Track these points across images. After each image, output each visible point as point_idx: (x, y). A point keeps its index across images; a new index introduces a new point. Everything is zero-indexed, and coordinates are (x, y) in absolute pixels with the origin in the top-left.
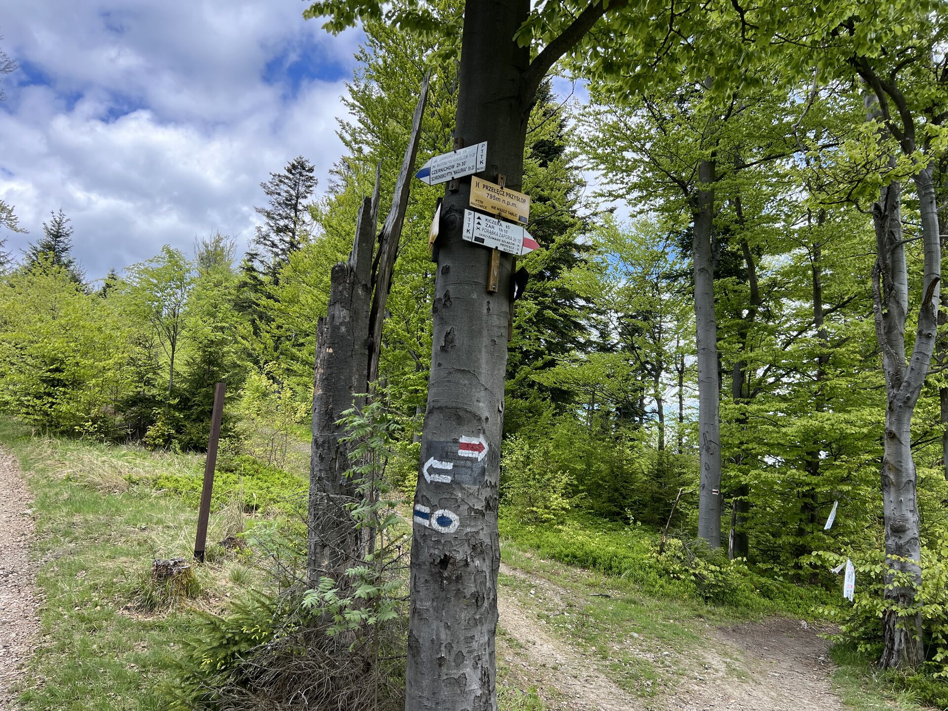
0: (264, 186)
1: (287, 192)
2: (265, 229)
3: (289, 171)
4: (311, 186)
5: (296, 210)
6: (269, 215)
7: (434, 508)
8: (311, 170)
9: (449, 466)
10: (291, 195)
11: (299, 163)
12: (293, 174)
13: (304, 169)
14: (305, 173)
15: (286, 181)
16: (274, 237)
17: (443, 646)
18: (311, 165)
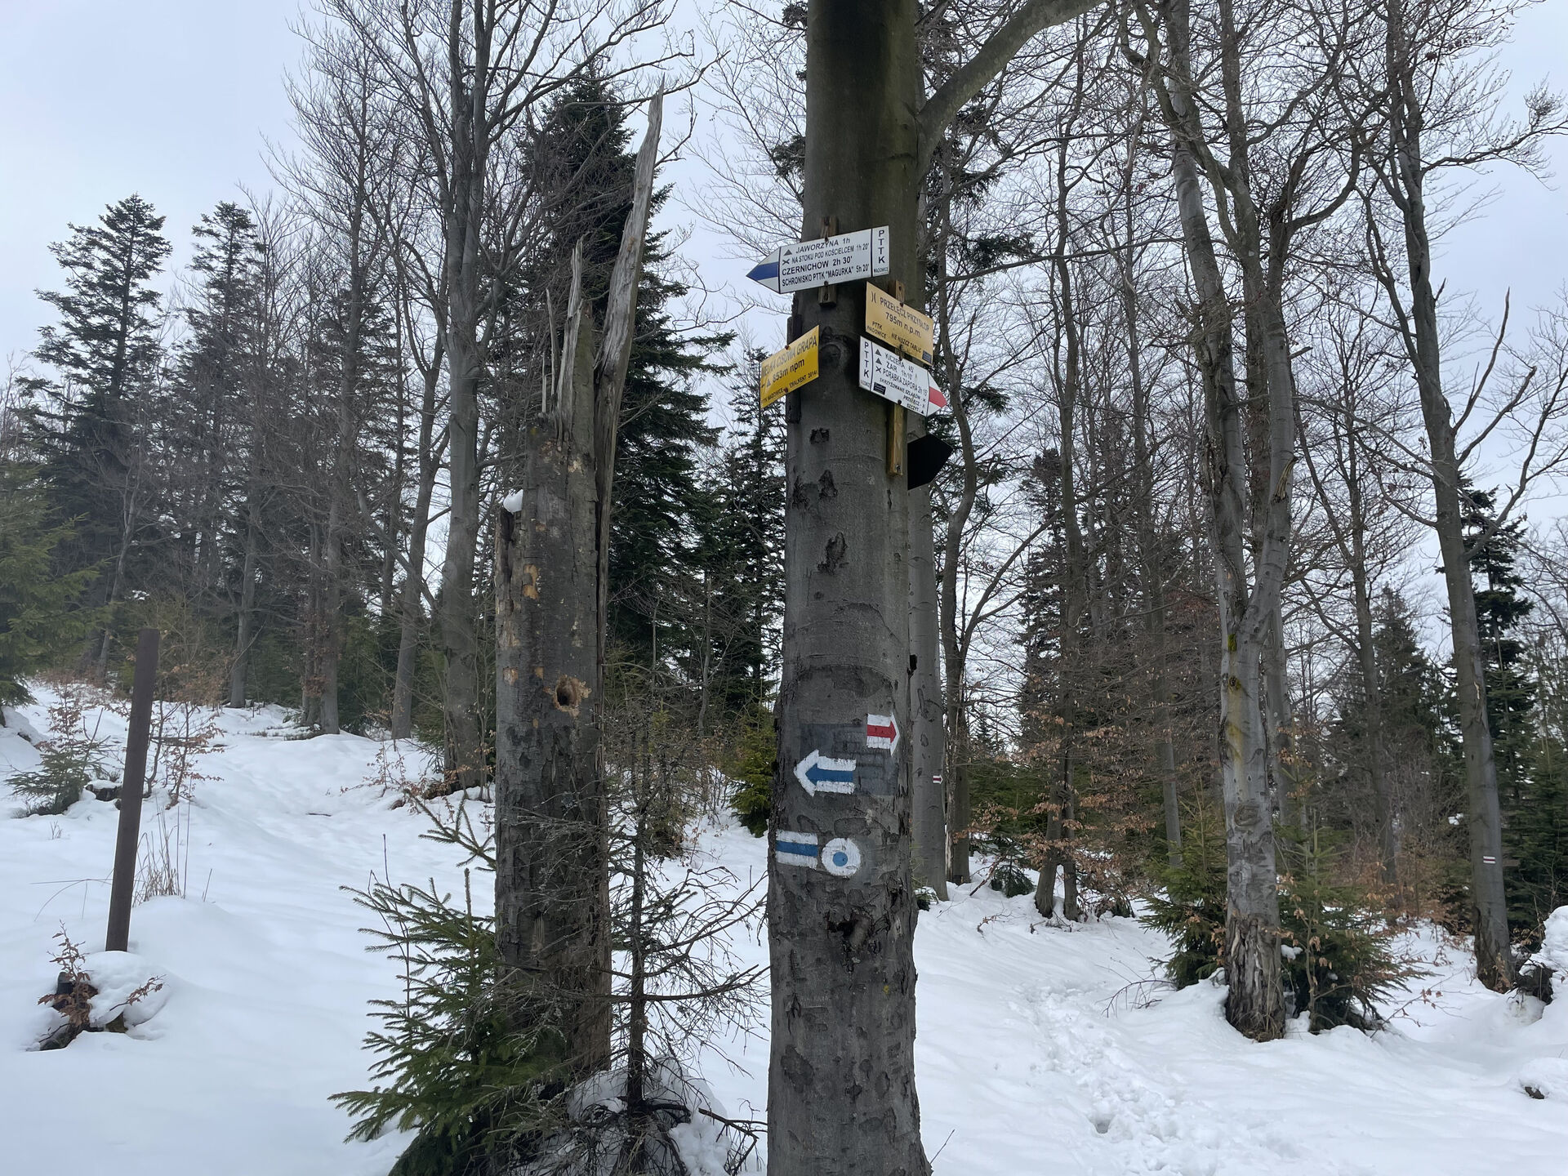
0: (57, 249)
1: (105, 262)
2: (61, 333)
3: (111, 223)
4: (157, 255)
5: (126, 299)
6: (67, 305)
7: (825, 837)
8: (156, 224)
9: (849, 766)
10: (116, 269)
11: (130, 209)
12: (118, 230)
13: (141, 221)
14: (142, 230)
15: (104, 242)
16: (80, 348)
17: (857, 1066)
18: (156, 216)
